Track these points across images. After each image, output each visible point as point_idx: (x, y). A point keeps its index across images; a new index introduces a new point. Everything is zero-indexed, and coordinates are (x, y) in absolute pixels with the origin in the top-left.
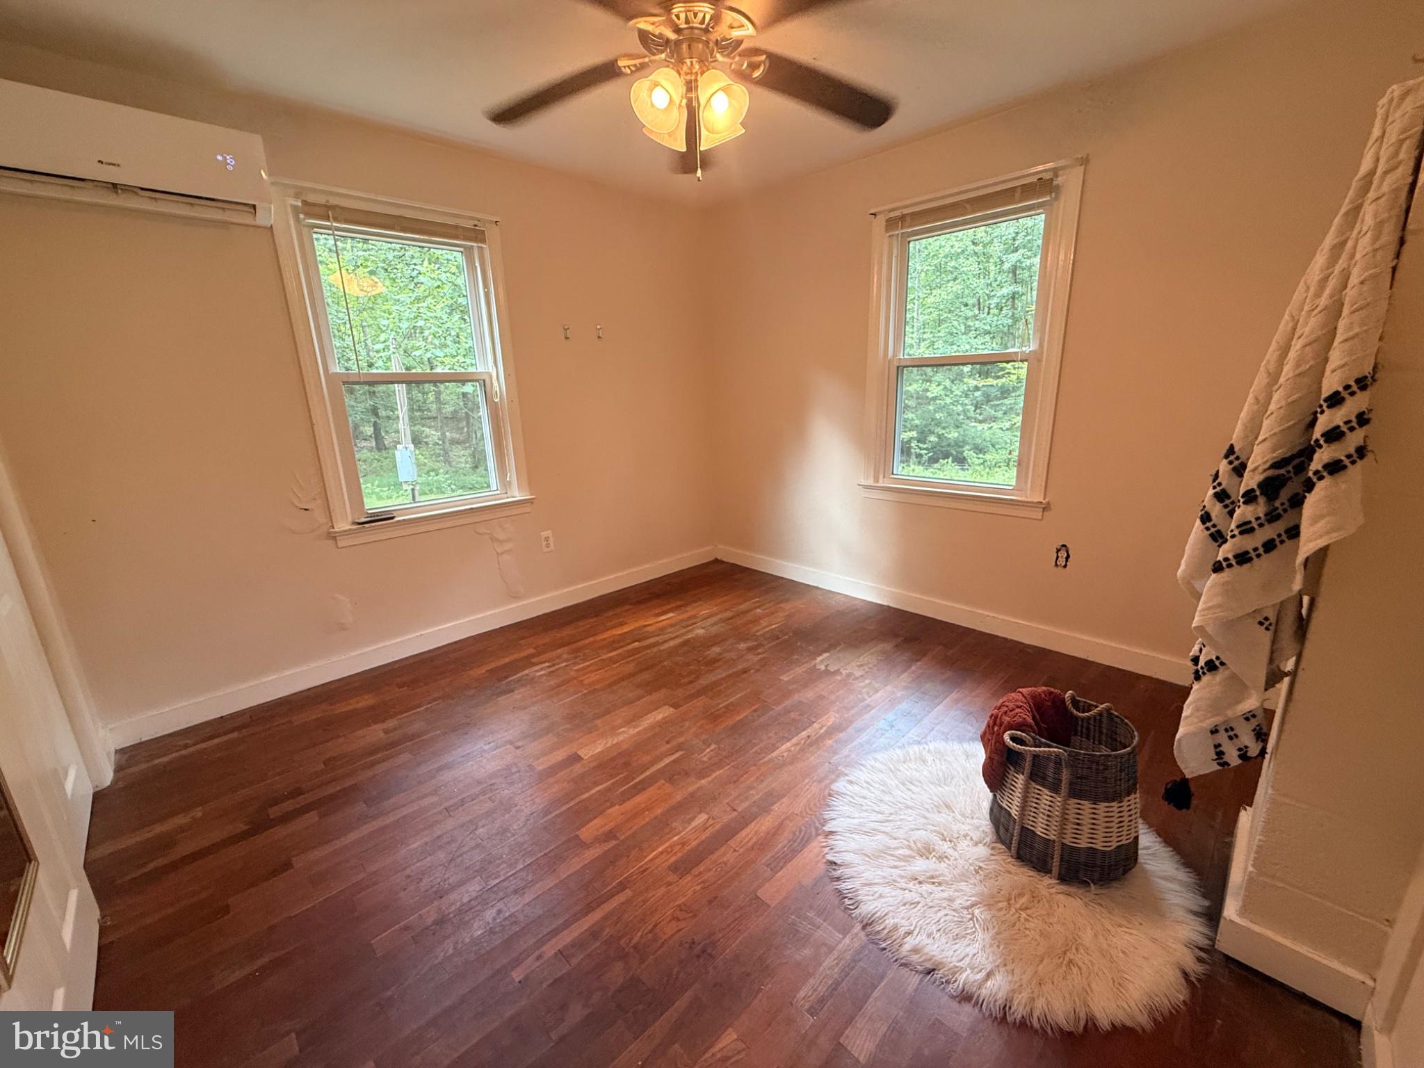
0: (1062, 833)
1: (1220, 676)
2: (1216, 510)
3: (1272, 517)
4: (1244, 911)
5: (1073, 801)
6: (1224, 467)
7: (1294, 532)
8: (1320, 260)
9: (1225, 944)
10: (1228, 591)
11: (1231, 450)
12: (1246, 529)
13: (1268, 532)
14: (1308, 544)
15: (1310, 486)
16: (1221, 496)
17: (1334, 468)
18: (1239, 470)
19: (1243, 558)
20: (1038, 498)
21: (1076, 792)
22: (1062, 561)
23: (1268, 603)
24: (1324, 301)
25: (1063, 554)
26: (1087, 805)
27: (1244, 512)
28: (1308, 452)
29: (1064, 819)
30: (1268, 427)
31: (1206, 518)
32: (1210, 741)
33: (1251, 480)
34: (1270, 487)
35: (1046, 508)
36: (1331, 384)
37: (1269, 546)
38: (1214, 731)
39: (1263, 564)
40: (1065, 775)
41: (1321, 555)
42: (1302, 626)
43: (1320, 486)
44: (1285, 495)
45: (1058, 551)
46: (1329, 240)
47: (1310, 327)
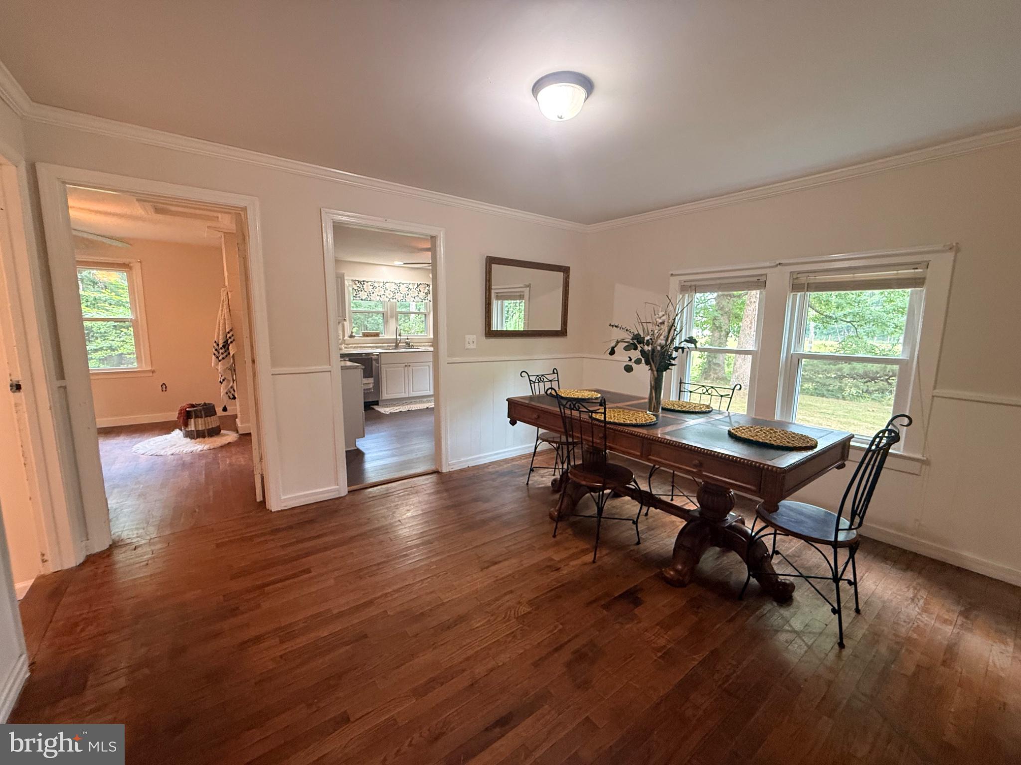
0: (205, 427)
1: (226, 381)
2: (216, 353)
3: (225, 351)
4: (242, 423)
5: (206, 419)
6: (215, 345)
7: (229, 354)
8: (220, 312)
9: (241, 432)
10: (223, 365)
11: (215, 342)
12: (222, 354)
13: (225, 354)
14: (231, 355)
15: (229, 345)
16: (216, 350)
17: (231, 342)
18: (218, 345)
19: (223, 358)
20: (150, 368)
21: (206, 416)
22: (164, 389)
23: (228, 366)
24: (223, 318)
25: (164, 386)
26: (209, 418)
27: (221, 351)
28: (227, 340)
29: (205, 424)
30: (221, 337)
31: (214, 354)
32: (227, 396)
33: (221, 346)
34: (224, 346)
35: (153, 372)
36: (227, 331)
37: (226, 356)
38: (227, 393)
39: (227, 359)
40: (203, 413)
41: (233, 355)
42: (235, 370)
43: (231, 345)
44: (226, 347)
45: (162, 386)
46: (221, 309)
47: (222, 321)
